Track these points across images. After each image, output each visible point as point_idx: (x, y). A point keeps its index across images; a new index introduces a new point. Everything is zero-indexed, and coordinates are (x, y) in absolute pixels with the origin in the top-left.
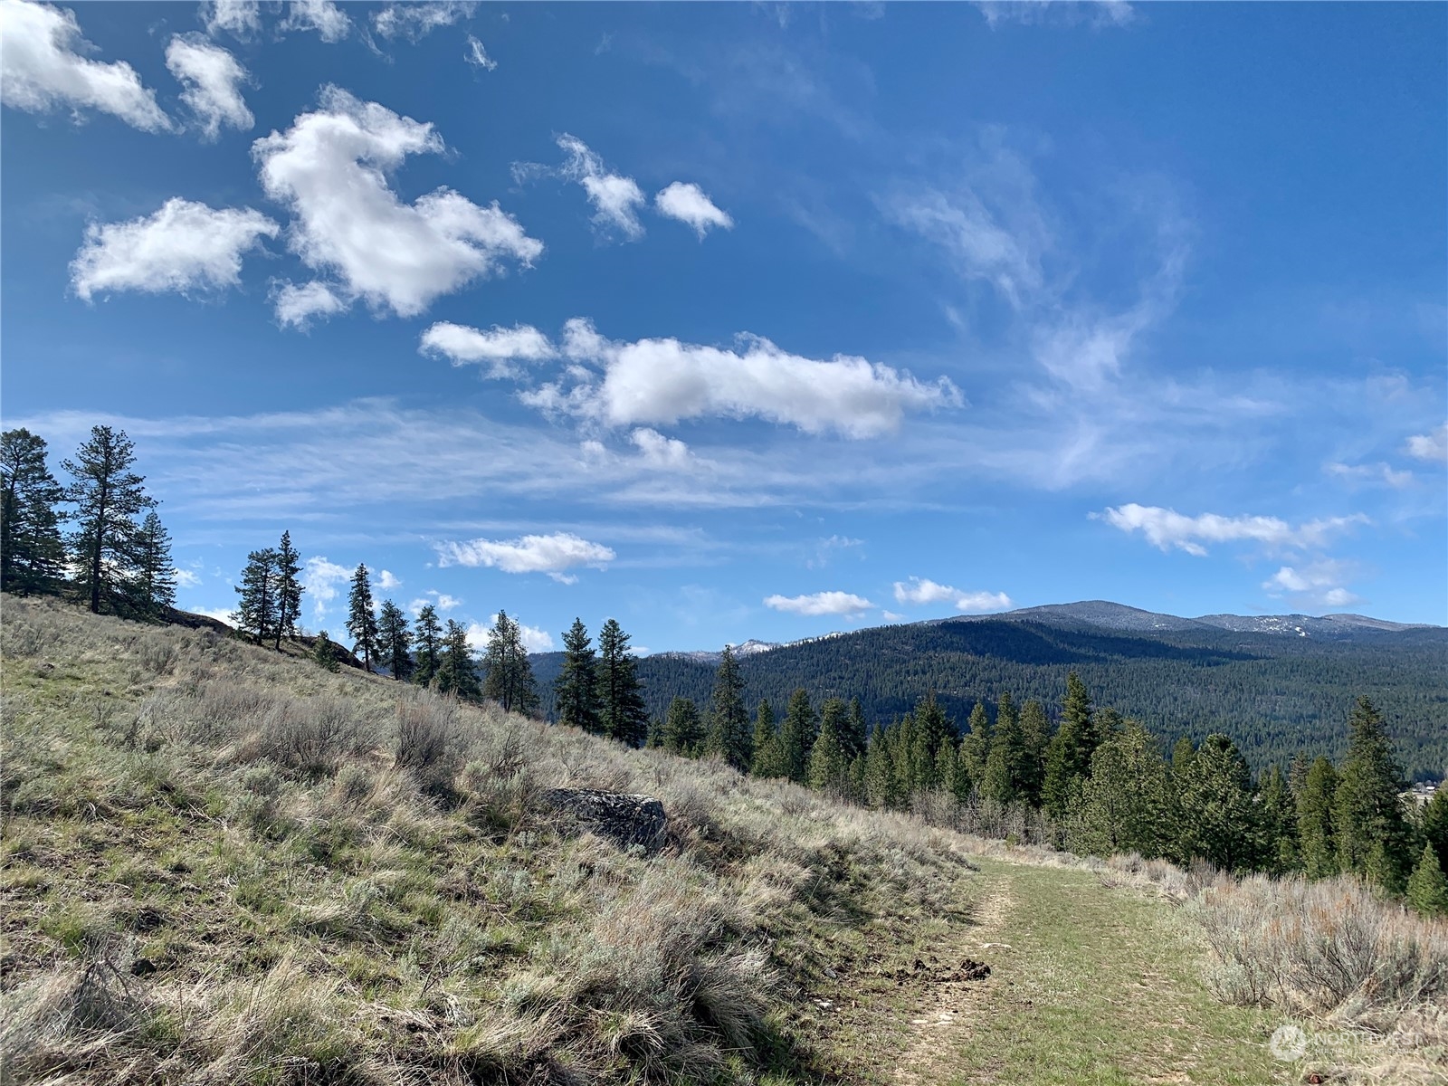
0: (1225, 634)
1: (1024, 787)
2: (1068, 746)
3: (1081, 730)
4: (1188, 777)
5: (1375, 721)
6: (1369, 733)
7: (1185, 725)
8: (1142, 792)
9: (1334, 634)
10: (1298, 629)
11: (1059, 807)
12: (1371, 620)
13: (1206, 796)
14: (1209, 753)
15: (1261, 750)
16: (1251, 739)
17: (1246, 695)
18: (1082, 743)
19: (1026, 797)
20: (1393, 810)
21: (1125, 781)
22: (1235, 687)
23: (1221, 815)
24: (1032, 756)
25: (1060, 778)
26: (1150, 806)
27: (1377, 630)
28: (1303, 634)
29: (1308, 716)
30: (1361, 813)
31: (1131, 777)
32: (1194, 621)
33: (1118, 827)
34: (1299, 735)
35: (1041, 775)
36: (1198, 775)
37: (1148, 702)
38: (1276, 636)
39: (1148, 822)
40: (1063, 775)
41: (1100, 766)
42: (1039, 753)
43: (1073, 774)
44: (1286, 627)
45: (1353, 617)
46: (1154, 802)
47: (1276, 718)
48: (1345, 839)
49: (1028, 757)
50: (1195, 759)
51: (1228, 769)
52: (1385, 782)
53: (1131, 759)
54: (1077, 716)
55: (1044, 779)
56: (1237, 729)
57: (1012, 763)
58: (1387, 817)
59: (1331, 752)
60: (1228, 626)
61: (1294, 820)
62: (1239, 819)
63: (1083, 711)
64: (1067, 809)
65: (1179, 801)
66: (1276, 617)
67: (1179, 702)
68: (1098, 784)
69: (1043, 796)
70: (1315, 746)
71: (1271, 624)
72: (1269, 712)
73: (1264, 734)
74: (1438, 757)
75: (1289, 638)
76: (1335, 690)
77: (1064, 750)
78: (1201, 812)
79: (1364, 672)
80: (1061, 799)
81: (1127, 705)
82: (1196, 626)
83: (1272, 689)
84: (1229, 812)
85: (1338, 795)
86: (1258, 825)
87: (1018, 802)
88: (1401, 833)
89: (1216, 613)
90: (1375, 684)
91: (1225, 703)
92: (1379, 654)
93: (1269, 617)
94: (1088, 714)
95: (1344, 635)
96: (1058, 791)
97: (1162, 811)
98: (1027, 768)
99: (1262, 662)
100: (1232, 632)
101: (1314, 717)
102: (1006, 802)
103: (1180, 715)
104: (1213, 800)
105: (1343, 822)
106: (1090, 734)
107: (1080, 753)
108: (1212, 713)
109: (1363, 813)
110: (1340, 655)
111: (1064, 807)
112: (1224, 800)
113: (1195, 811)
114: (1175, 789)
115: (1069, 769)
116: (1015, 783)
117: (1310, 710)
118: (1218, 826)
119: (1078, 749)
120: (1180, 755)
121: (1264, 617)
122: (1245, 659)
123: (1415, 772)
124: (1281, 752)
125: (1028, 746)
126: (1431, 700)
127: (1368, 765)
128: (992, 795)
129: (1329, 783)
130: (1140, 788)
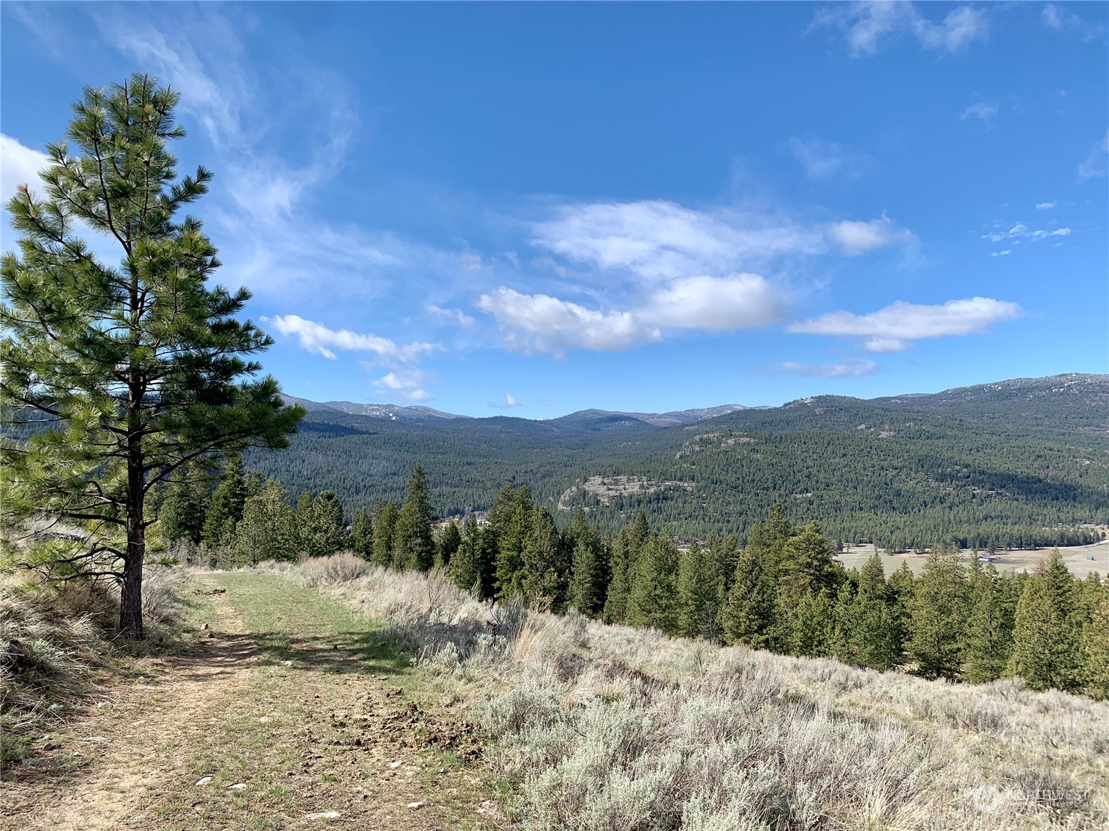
0: (344, 415)
1: (187, 527)
2: (225, 498)
3: (235, 486)
4: (305, 518)
5: (423, 480)
6: (419, 487)
7: (309, 479)
8: (275, 528)
9: (413, 420)
10: (391, 415)
11: (214, 541)
12: (435, 411)
13: (315, 530)
14: (320, 503)
15: (359, 497)
16: (353, 490)
17: (353, 460)
18: (235, 495)
19: (188, 535)
20: (426, 534)
21: (266, 521)
22: (346, 453)
23: (323, 541)
24: (195, 505)
25: (217, 521)
26: (279, 538)
27: (438, 418)
28: (394, 418)
29: (391, 474)
30: (408, 536)
31: (269, 519)
32: (323, 405)
33: (257, 551)
34: (383, 487)
35: (202, 519)
36: (312, 516)
37: (284, 463)
38: (377, 419)
39: (277, 548)
40: (219, 519)
41: (249, 513)
42: (200, 503)
43: (227, 518)
44: (384, 413)
45: (426, 409)
46: (283, 534)
47: (370, 475)
48: (397, 553)
49: (191, 506)
50: (311, 506)
51: (330, 513)
52: (424, 517)
53: (270, 507)
54: (234, 476)
55: (205, 522)
56: (344, 483)
57: (179, 511)
58: (422, 538)
59: (402, 497)
60: (345, 410)
61: (371, 543)
62: (334, 542)
63: (237, 472)
64: (221, 542)
65: (298, 534)
66: (378, 405)
67: (306, 462)
68: (247, 524)
69: (202, 534)
70: (393, 494)
71: (375, 410)
72: (366, 471)
73: (361, 486)
74: (463, 500)
75: (384, 421)
76: (409, 457)
77: (222, 501)
78: (311, 540)
79: (428, 445)
80: (217, 535)
81: (267, 465)
82: (324, 409)
83: (370, 455)
84: (328, 539)
85: (397, 525)
86: (344, 546)
87: (183, 539)
88: (429, 547)
89: (339, 400)
90: (433, 453)
91: (338, 464)
92: (438, 434)
93: (374, 405)
94: (242, 475)
95: (419, 420)
96: (215, 530)
97: (287, 540)
98: (190, 514)
99: (366, 436)
100: (348, 414)
101: (395, 474)
102: (173, 539)
103: (305, 473)
104: (320, 532)
105: (398, 544)
106: (241, 489)
107: (234, 503)
108: (328, 471)
109: (410, 537)
110: (415, 433)
111: (219, 540)
112: (326, 532)
113: (308, 540)
114: (297, 526)
115: (224, 514)
116: (182, 525)
117: (394, 469)
118: (320, 548)
119: (232, 500)
120: (302, 503)
121: (371, 405)
122: (355, 434)
123: (449, 510)
124: (372, 498)
125: (193, 498)
126: (463, 464)
127: (415, 507)
128: (164, 535)
129: (393, 519)
130: (274, 526)
